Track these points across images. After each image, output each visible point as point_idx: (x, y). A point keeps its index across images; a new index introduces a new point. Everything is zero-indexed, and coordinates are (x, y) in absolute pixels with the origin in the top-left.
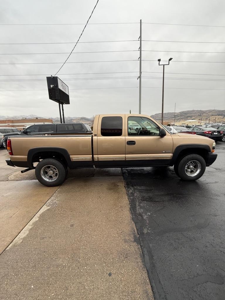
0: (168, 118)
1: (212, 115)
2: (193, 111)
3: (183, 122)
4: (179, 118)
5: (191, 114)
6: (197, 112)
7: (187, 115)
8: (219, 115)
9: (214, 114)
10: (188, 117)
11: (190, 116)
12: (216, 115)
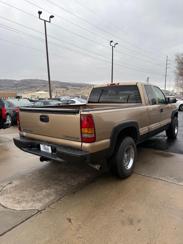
0: (6, 87)
1: (57, 87)
2: (37, 80)
3: (33, 94)
4: (21, 88)
5: (35, 83)
6: (41, 82)
7: (31, 85)
8: (62, 87)
9: (58, 86)
10: (32, 87)
11: (34, 87)
12: (60, 87)
